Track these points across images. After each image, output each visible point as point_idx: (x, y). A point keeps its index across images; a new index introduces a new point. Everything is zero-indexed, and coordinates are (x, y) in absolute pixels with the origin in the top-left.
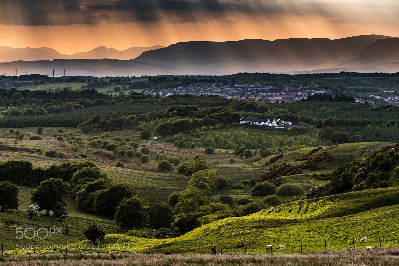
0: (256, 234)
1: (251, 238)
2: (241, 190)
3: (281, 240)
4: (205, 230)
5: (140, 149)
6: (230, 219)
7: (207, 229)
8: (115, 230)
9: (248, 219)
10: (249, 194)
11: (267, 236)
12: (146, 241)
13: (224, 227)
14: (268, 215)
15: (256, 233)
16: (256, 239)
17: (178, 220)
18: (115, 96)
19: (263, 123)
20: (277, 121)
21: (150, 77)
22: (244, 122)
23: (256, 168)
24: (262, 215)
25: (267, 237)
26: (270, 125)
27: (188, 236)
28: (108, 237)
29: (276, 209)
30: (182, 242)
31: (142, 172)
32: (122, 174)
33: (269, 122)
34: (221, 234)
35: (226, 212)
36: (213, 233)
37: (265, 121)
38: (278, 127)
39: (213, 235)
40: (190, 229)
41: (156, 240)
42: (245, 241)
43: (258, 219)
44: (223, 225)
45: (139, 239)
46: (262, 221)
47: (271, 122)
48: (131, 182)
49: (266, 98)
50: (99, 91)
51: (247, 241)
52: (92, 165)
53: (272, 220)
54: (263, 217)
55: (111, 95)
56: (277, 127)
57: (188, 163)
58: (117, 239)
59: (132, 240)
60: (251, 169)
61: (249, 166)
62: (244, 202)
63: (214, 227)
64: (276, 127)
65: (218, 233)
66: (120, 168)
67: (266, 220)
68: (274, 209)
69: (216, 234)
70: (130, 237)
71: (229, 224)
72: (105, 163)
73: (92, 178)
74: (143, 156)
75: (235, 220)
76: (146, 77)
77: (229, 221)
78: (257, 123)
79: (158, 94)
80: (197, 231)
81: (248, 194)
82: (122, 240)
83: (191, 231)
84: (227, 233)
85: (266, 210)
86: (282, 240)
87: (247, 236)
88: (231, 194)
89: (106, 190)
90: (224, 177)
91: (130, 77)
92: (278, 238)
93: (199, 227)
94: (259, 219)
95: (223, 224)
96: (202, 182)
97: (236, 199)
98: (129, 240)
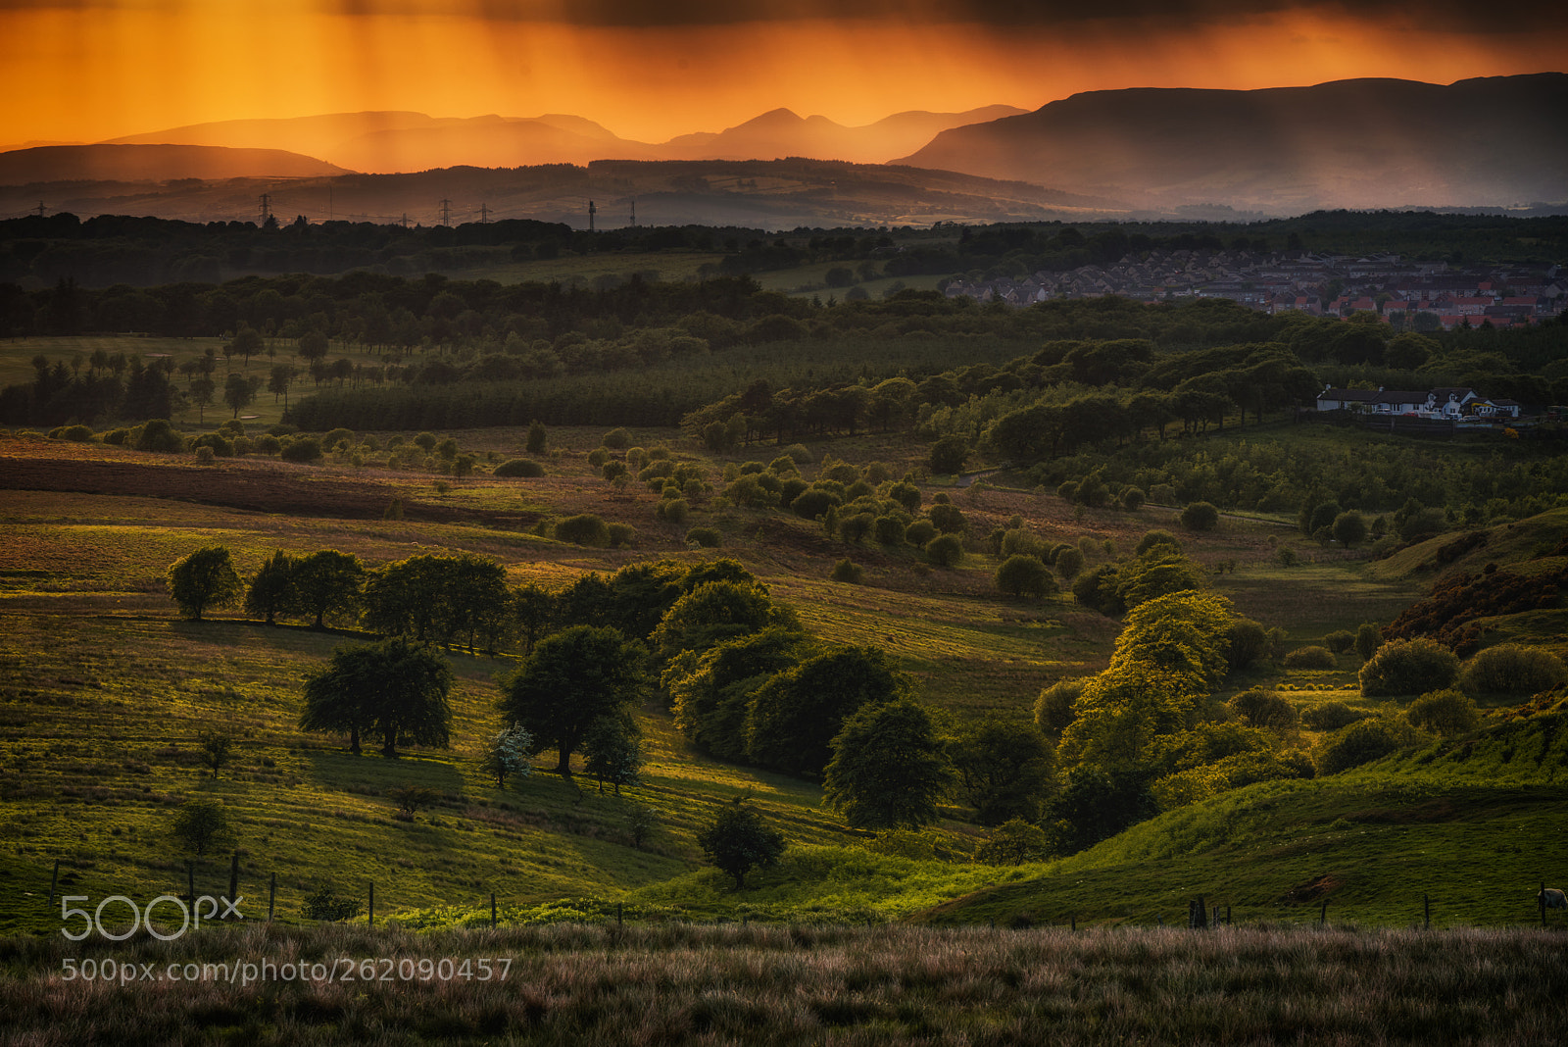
0: (1368, 846)
1: (1348, 863)
2: (1320, 672)
3: (1464, 869)
4: (1172, 830)
5: (927, 512)
6: (1273, 788)
7: (1183, 826)
8: (827, 827)
9: (1341, 789)
10: (1353, 688)
11: (1411, 855)
12: (945, 872)
13: (1248, 820)
14: (1419, 769)
15: (1367, 843)
16: (1368, 865)
17: (1071, 791)
18: (831, 304)
19: (1408, 409)
20: (1463, 402)
21: (966, 231)
22: (1334, 405)
23: (1383, 587)
24: (1397, 770)
25: (1412, 859)
26: (1436, 415)
27: (1108, 854)
28: (796, 859)
29: (1450, 749)
30: (1078, 877)
31: (932, 602)
32: (858, 608)
33: (1432, 403)
34: (1234, 844)
35: (1261, 760)
36: (1204, 843)
37: (1416, 403)
38: (1466, 426)
39: (1202, 851)
40: (1116, 827)
41: (983, 870)
42: (1324, 877)
43: (1380, 788)
44: (1245, 812)
45: (916, 864)
46: (1393, 794)
47: (1441, 402)
48: (890, 639)
49: (1420, 311)
50: (770, 283)
51: (1335, 873)
52: (735, 574)
53: (1436, 789)
54: (1400, 778)
55: (817, 302)
56: (1462, 422)
57: (1116, 566)
58: (830, 866)
59: (890, 870)
60: (1359, 587)
61: (1353, 576)
62: (1331, 719)
63: (1208, 818)
64: (1460, 426)
65: (1223, 842)
66: (847, 585)
67: (1412, 790)
68: (1443, 746)
69: (1216, 845)
70: (882, 858)
71: (1267, 807)
72: (789, 567)
73: (737, 625)
74: (939, 537)
75: (1288, 792)
76: (951, 228)
77: (1268, 796)
78: (1386, 408)
79: (996, 298)
80: (1145, 832)
81: (1348, 688)
82: (850, 870)
83: (1120, 835)
84: (1258, 840)
85: (1414, 751)
86: (1470, 870)
87: (1334, 855)
88: (1281, 689)
89: (792, 673)
90: (1254, 619)
91: (890, 230)
92: (1453, 862)
93: (1150, 818)
94: (1385, 785)
95: (1244, 805)
96: (1169, 639)
97: (1300, 707)
98: (878, 867)
